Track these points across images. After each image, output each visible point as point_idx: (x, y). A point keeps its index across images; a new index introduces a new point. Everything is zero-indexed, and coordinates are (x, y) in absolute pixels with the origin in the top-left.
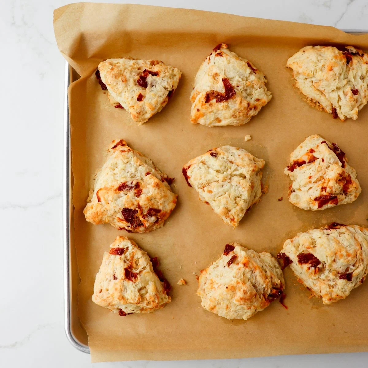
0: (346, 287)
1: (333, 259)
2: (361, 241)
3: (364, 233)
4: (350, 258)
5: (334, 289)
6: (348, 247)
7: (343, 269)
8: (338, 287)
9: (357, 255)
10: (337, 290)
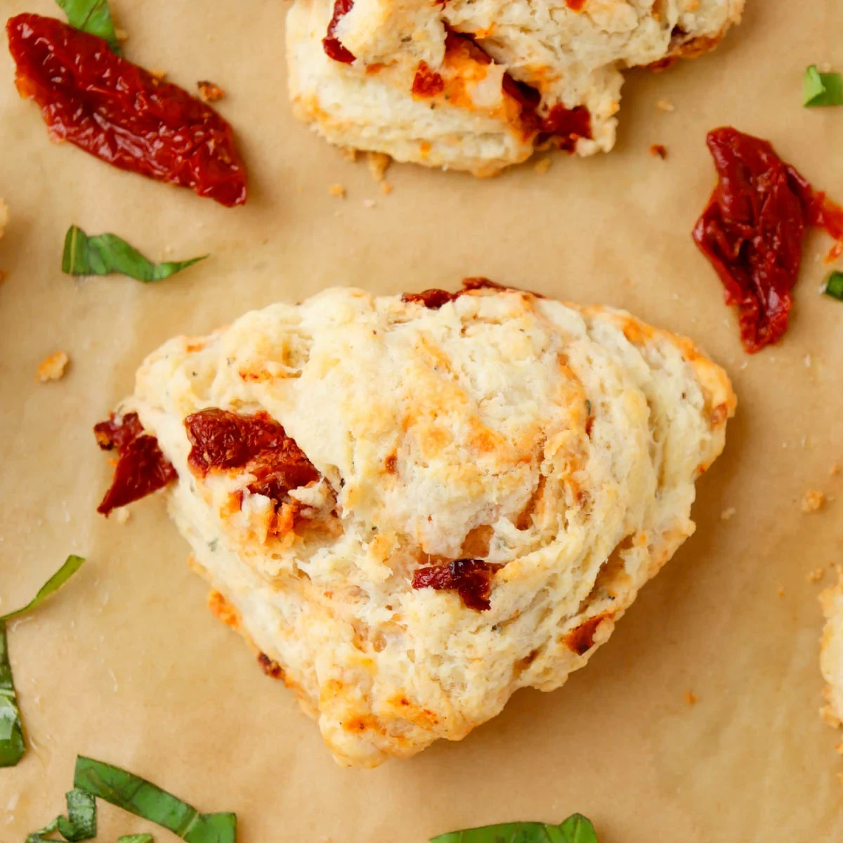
0: (455, 651)
1: (383, 452)
2: (602, 386)
3: (646, 359)
4: (487, 462)
5: (382, 658)
6: (500, 398)
7: (445, 532)
8: (408, 646)
9: (541, 458)
10: (403, 666)
